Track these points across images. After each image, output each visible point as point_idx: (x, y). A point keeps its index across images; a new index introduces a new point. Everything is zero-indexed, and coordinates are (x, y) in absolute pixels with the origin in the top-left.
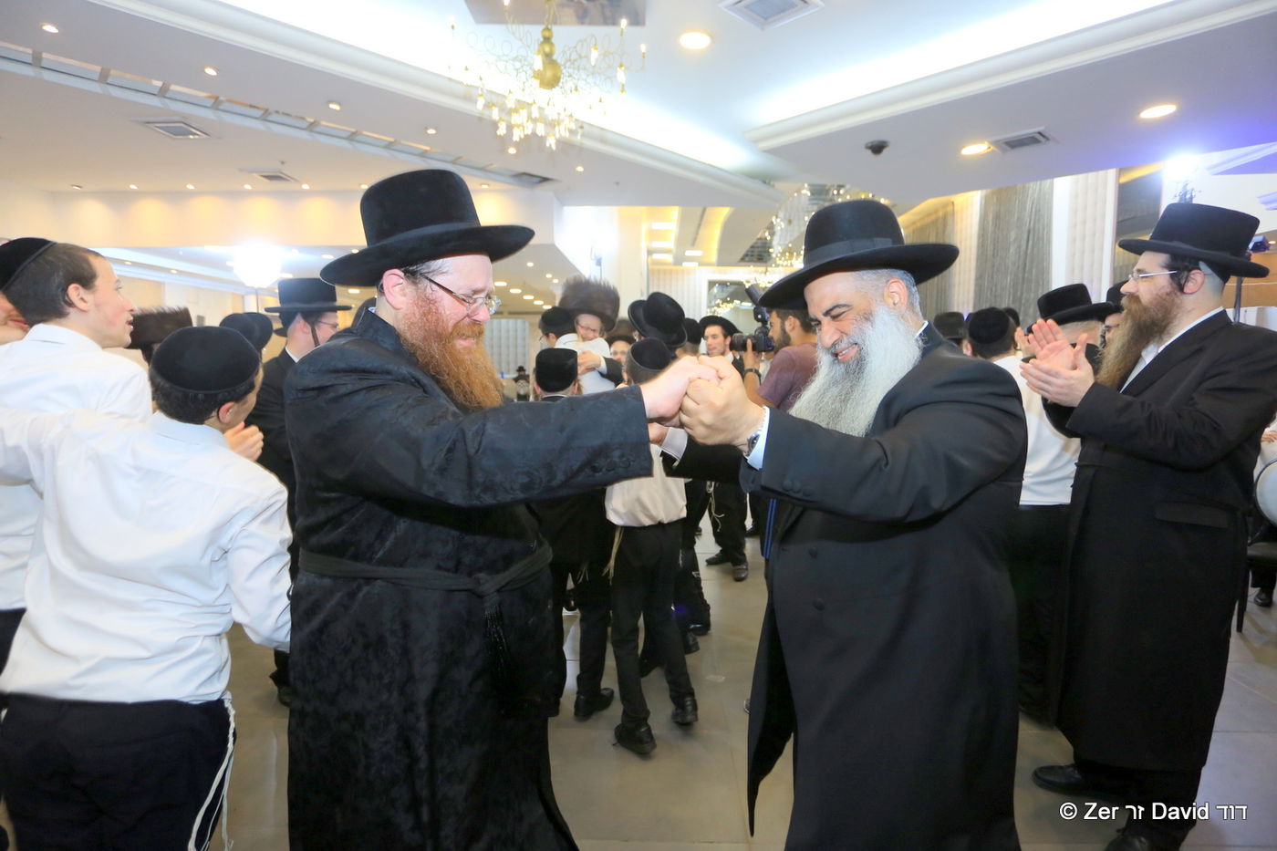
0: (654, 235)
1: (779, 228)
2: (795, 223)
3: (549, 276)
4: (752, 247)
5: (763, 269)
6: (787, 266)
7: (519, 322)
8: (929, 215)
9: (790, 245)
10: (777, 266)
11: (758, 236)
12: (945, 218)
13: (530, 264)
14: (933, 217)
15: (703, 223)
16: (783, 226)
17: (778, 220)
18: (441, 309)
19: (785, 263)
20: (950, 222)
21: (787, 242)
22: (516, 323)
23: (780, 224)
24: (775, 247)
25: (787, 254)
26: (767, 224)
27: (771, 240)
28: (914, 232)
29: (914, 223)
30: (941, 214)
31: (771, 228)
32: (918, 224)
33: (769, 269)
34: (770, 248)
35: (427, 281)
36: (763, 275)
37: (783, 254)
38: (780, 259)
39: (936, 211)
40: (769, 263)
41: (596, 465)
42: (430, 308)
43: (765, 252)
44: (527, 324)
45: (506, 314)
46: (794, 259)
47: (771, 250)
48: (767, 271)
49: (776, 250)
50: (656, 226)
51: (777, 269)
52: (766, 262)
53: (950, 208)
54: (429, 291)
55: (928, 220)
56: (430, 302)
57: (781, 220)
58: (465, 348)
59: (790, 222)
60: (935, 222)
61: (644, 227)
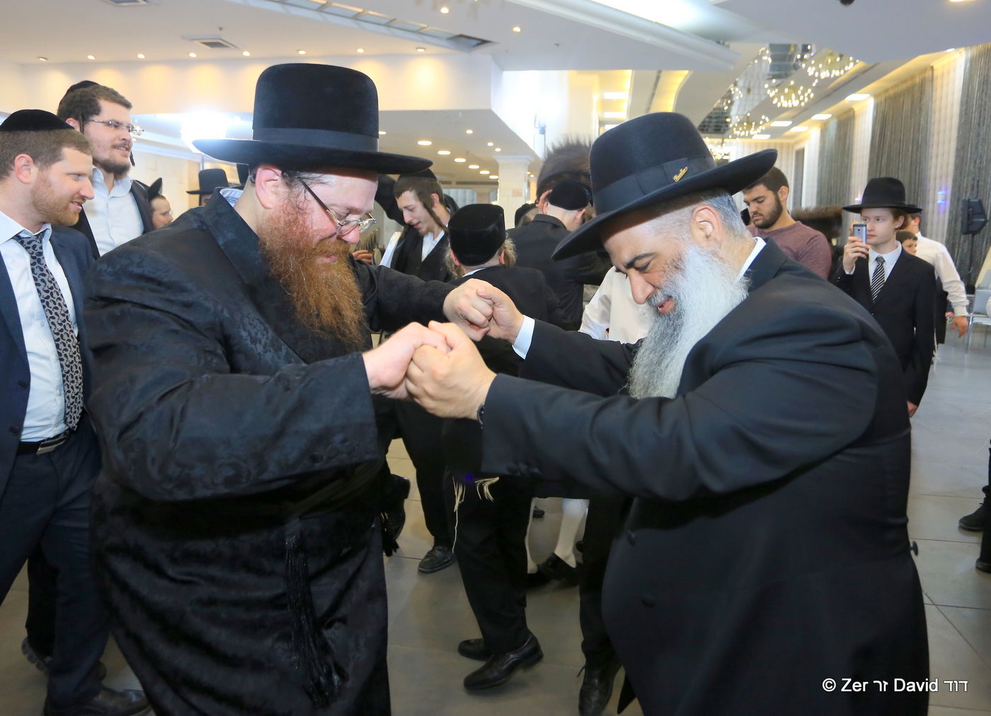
0: (606, 105)
1: (737, 98)
2: (755, 91)
3: (490, 144)
4: (709, 117)
5: (720, 140)
6: (744, 137)
7: (468, 192)
8: (905, 81)
9: (749, 115)
10: (735, 137)
11: (715, 106)
12: (922, 85)
13: (469, 132)
14: (909, 84)
15: (657, 91)
16: (742, 96)
17: (737, 89)
18: (308, 223)
19: (743, 133)
20: (928, 89)
21: (746, 112)
22: (465, 193)
23: (738, 94)
24: (733, 118)
25: (745, 124)
26: (724, 93)
27: (729, 110)
28: (886, 101)
29: (887, 90)
30: (917, 80)
31: (729, 96)
32: (891, 92)
33: (726, 140)
34: (727, 118)
35: (302, 188)
36: (719, 146)
37: (741, 123)
38: (737, 130)
39: (912, 77)
40: (726, 135)
41: (316, 453)
42: (297, 218)
43: (722, 122)
44: (475, 195)
45: (454, 184)
46: (753, 129)
47: (728, 120)
48: (723, 143)
49: (734, 119)
50: (608, 95)
51: (734, 141)
52: (723, 133)
53: (929, 74)
54: (302, 198)
55: (903, 87)
56: (299, 210)
57: (741, 89)
58: (325, 264)
59: (749, 90)
60: (910, 91)
61: (596, 97)
